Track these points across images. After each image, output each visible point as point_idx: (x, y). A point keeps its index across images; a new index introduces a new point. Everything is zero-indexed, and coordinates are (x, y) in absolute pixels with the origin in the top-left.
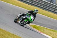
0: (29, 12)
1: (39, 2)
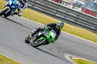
0: (48, 26)
1: (87, 20)
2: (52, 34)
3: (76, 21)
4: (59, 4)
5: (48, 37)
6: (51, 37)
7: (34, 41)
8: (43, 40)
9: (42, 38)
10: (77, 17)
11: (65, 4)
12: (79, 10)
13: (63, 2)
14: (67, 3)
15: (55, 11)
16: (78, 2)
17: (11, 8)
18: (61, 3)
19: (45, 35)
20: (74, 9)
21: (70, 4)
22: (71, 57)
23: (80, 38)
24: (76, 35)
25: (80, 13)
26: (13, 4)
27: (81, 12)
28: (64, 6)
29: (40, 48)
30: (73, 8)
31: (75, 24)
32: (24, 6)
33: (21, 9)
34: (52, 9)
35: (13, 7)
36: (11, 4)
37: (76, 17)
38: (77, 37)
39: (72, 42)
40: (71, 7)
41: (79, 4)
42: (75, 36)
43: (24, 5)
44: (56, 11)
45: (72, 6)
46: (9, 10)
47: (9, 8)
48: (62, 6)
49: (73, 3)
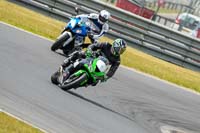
2: (101, 63)
3: (186, 57)
4: (149, 21)
5: (91, 69)
6: (97, 70)
7: (65, 79)
8: (81, 75)
9: (80, 71)
10: (187, 48)
11: (163, 21)
12: (192, 34)
13: (158, 18)
14: (166, 19)
15: (142, 37)
16: (190, 19)
17: (74, 34)
18: (154, 19)
20: (182, 33)
21: (172, 21)
24: (184, 85)
25: (193, 40)
26: (77, 26)
27: (196, 39)
28: (161, 25)
29: (79, 94)
30: (180, 29)
31: (183, 63)
32: (101, 29)
33: (95, 36)
34: (138, 32)
35: (78, 31)
36: (73, 25)
37: (185, 50)
38: (189, 90)
39: (177, 101)
40: (175, 28)
41: (192, 22)
42: (184, 88)
43: (100, 27)
44: (145, 35)
45: (177, 26)
46: (71, 39)
47: (70, 33)
48: (156, 26)
49: (180, 20)
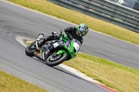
19: (66, 47)
22: (25, 41)
23: (38, 12)
39: (27, 19)
